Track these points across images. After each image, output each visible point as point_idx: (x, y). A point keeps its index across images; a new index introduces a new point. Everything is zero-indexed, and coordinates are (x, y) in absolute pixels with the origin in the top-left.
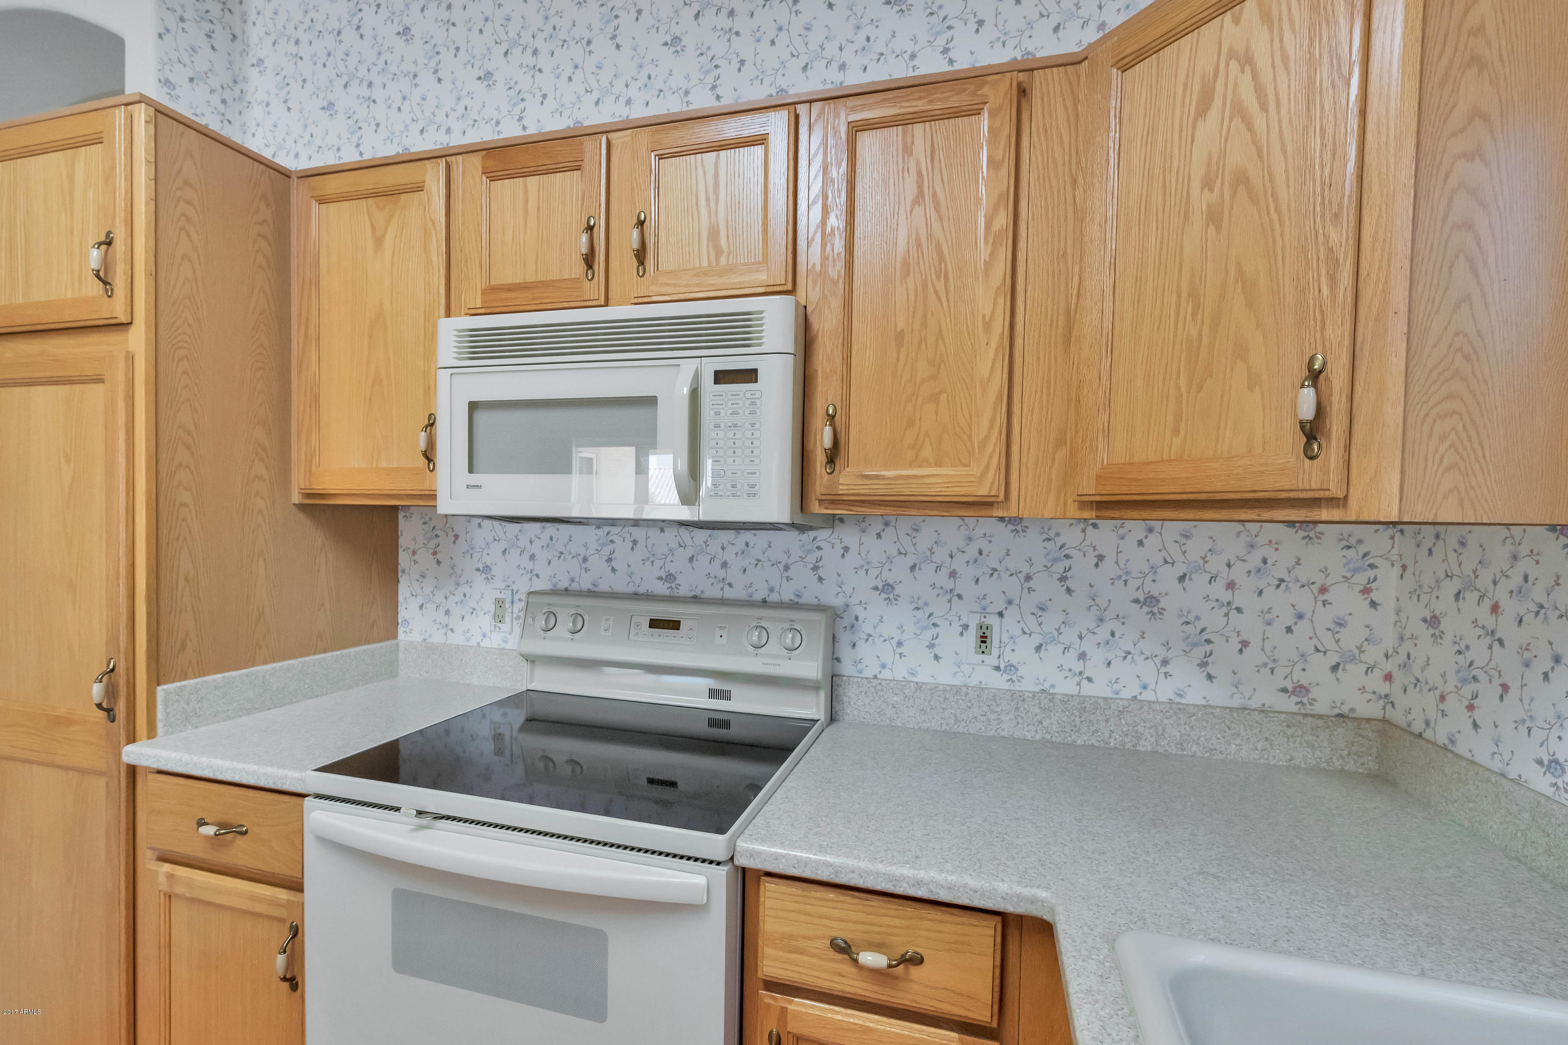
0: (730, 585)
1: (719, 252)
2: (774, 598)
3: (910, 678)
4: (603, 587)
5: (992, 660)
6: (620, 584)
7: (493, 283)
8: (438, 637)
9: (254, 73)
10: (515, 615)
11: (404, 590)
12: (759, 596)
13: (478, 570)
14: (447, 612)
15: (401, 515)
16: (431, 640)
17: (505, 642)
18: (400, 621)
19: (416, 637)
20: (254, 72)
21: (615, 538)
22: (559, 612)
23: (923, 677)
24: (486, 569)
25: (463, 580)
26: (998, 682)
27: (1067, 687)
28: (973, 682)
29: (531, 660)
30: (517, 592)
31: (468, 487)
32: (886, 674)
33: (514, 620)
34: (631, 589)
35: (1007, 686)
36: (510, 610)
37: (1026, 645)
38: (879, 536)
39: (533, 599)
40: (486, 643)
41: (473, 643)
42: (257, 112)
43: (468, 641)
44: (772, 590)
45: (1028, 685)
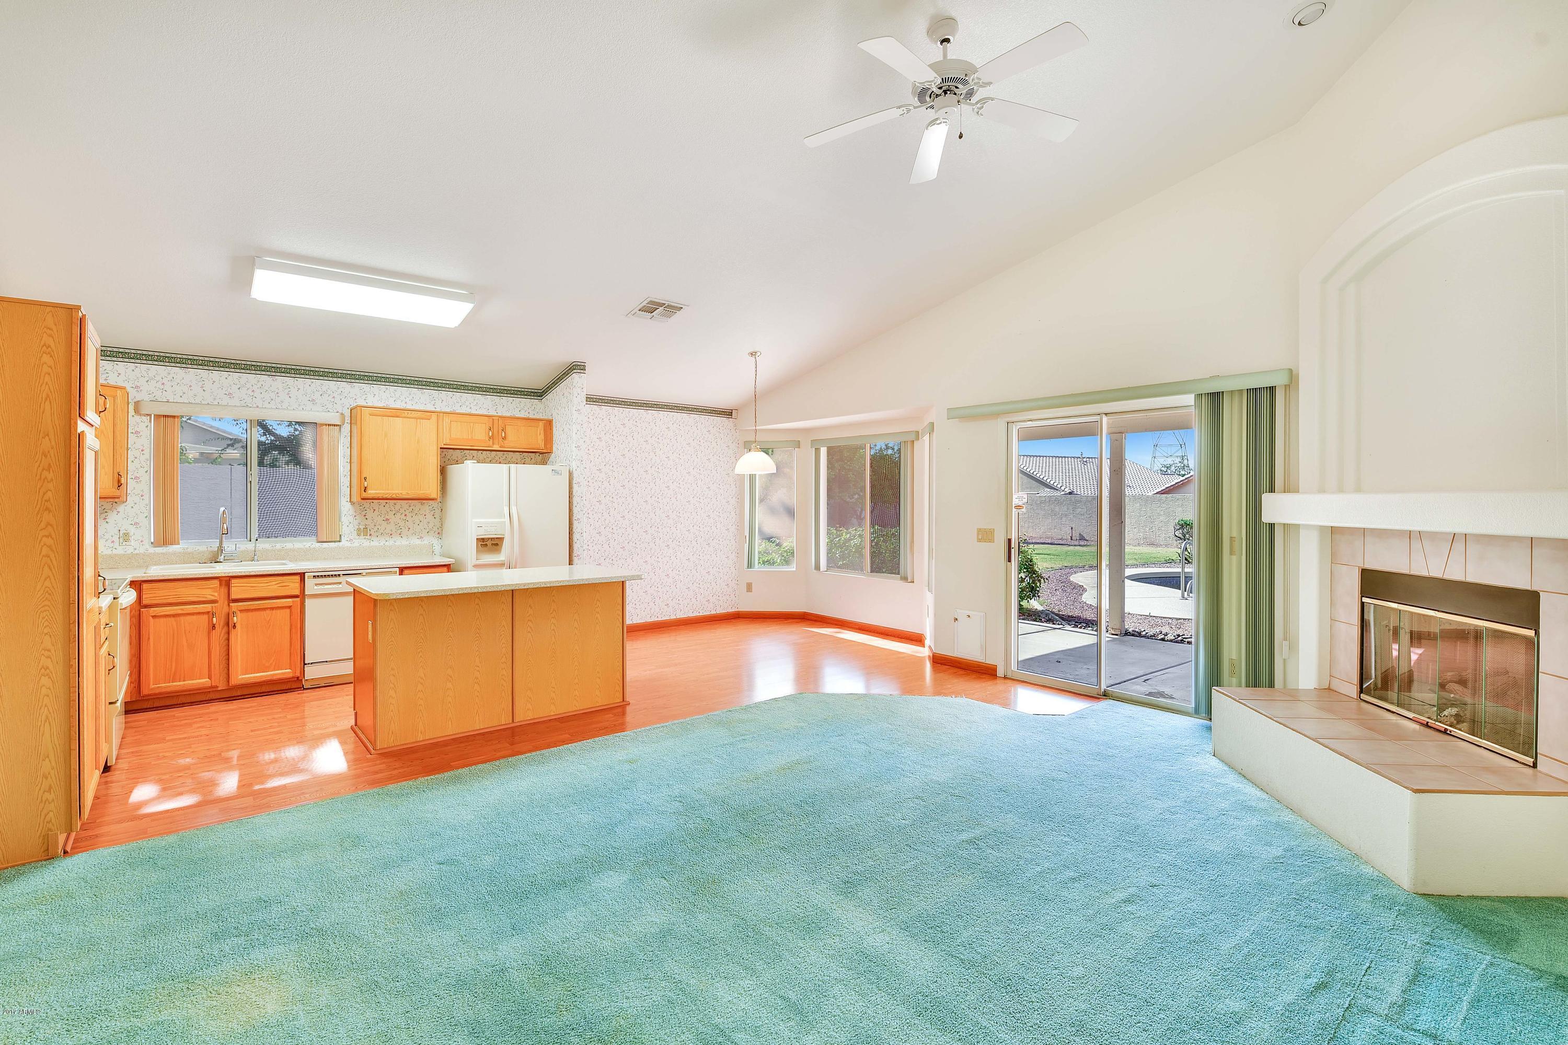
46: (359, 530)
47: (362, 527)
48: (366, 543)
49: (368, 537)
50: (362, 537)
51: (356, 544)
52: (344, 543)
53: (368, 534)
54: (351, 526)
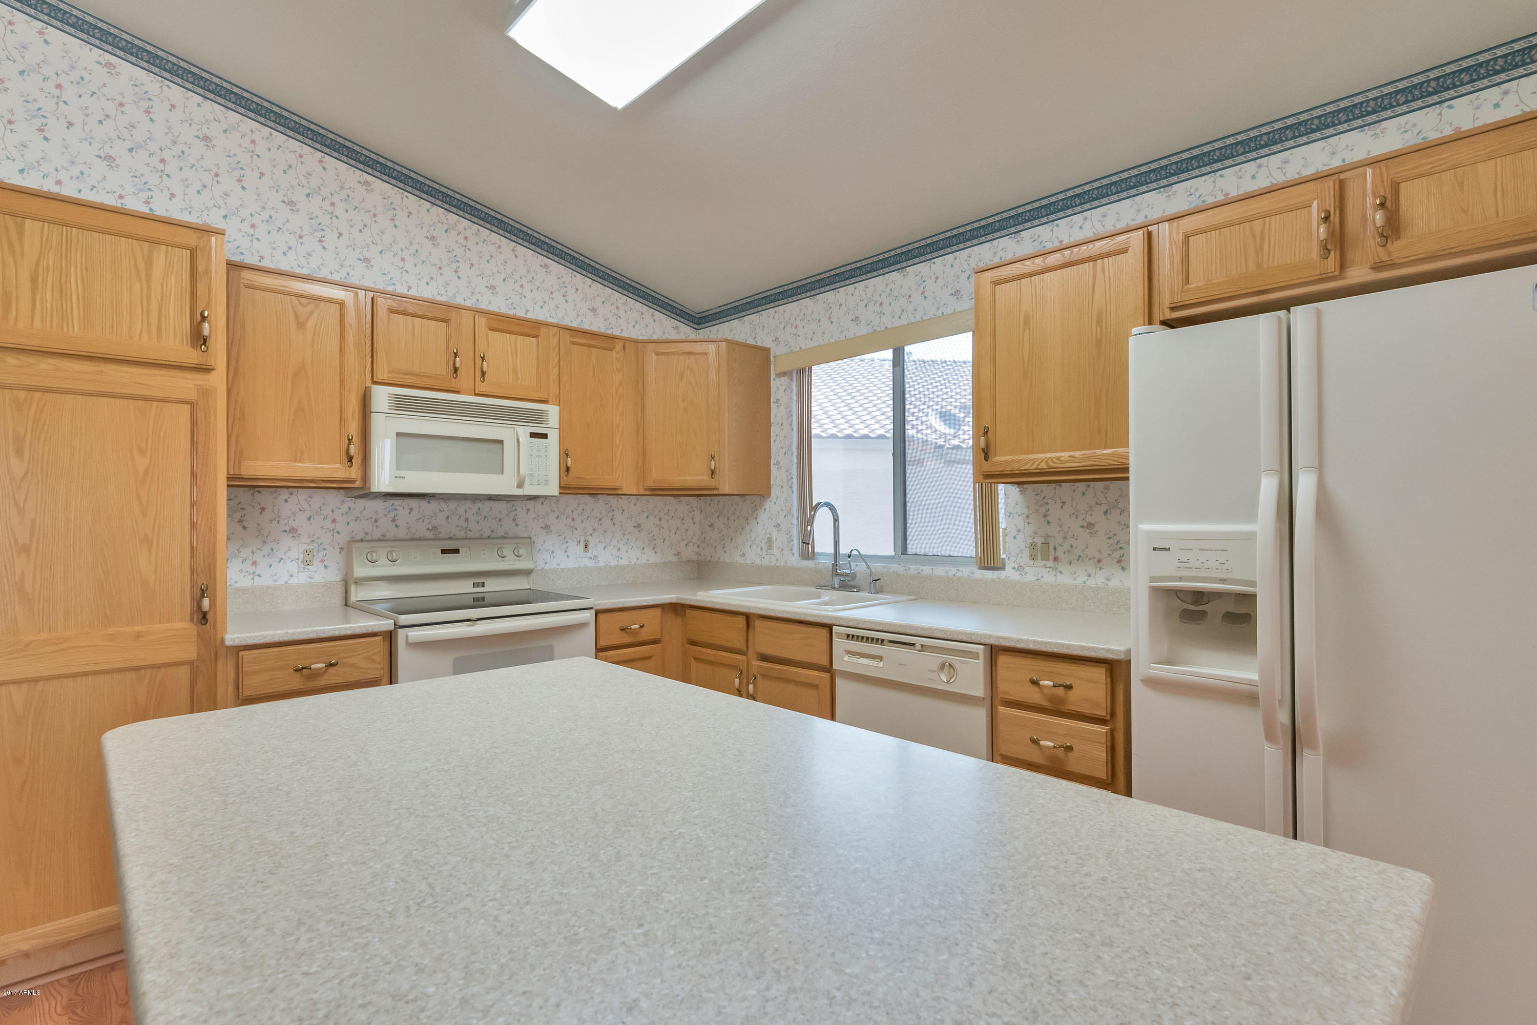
0: (470, 530)
1: (518, 379)
2: (494, 535)
3: (557, 567)
4: (388, 536)
5: (589, 555)
7: (392, 366)
8: (244, 582)
10: (319, 560)
12: (486, 535)
13: (286, 531)
14: (254, 563)
16: (238, 585)
17: (311, 578)
21: (397, 507)
23: (563, 566)
24: (293, 530)
25: (270, 539)
26: (591, 564)
27: (614, 563)
28: (582, 565)
30: (321, 544)
32: (547, 567)
33: (319, 563)
35: (594, 565)
36: (316, 556)
37: (601, 546)
38: (542, 503)
40: (293, 581)
41: (281, 582)
43: (275, 581)
44: (493, 531)
45: (602, 564)
46: (1033, 546)
47: (1039, 541)
48: (1048, 577)
49: (1050, 563)
50: (1039, 563)
51: (1030, 578)
52: (1009, 573)
53: (1051, 558)
54: (1020, 537)
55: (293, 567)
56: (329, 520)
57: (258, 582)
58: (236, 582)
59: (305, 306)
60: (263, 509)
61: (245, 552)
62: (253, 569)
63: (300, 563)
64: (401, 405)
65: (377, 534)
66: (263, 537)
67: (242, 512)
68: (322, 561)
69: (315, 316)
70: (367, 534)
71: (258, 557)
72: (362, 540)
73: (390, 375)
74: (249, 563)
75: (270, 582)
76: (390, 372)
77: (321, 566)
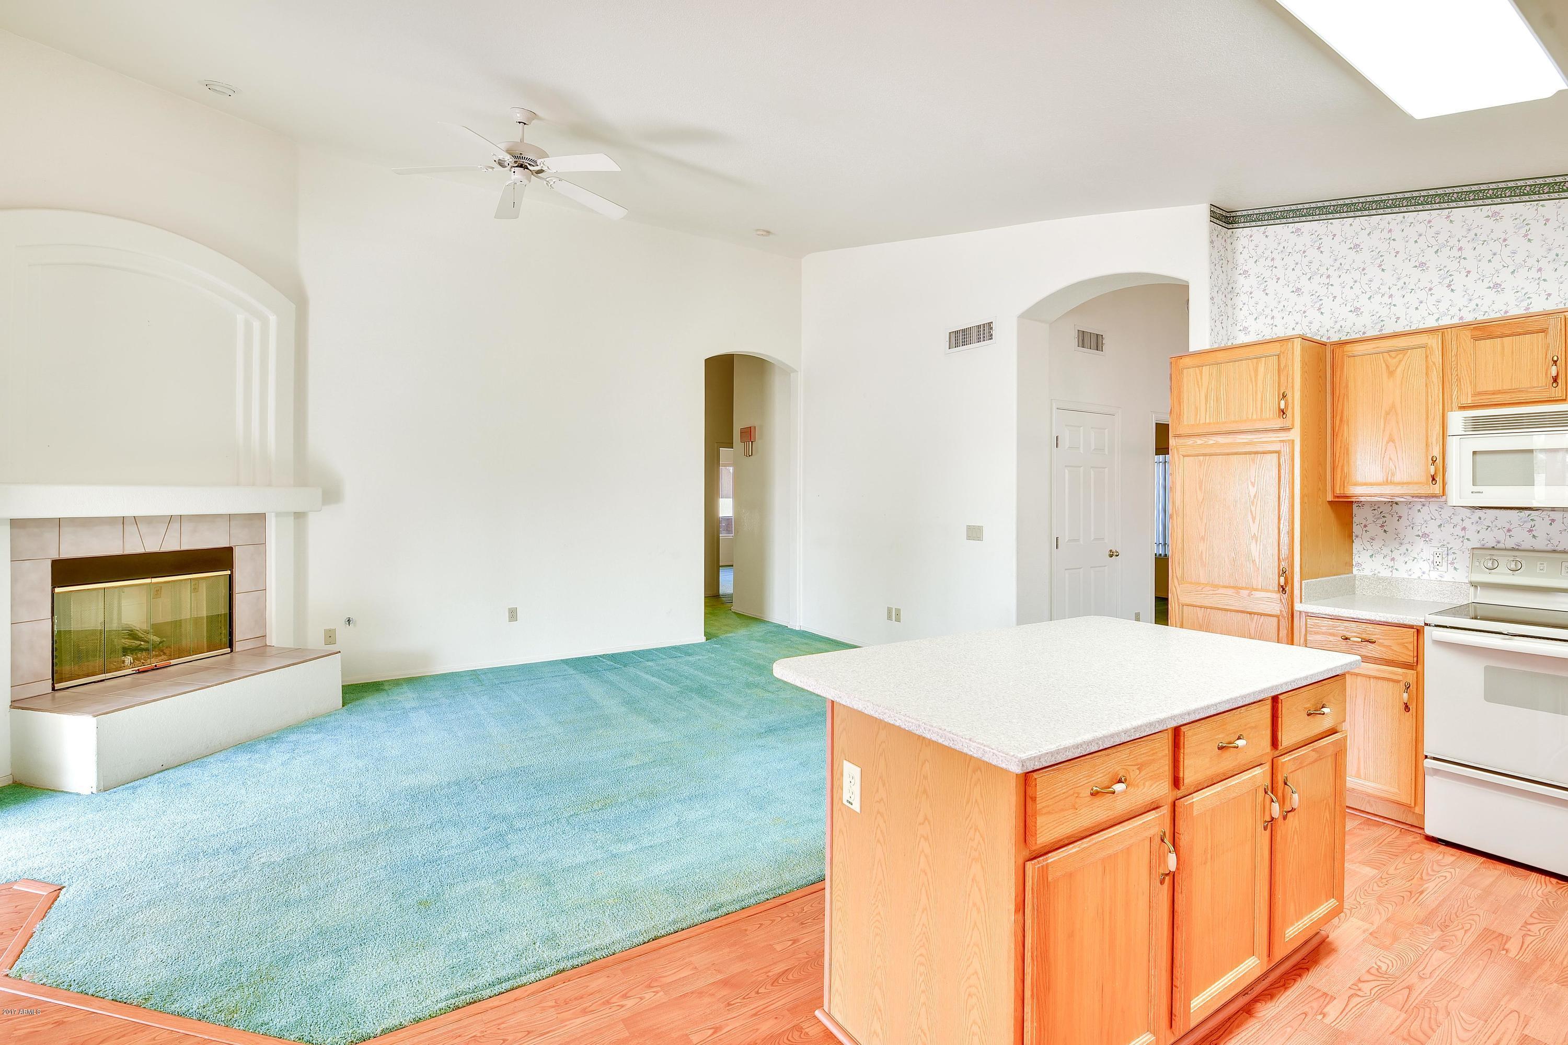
4: (1525, 546)
6: (1540, 544)
7: (1478, 390)
8: (1385, 573)
9: (1241, 280)
10: (1449, 562)
11: (1357, 546)
13: (1419, 536)
14: (1393, 559)
15: (1355, 506)
16: (1380, 575)
17: (1442, 577)
18: (1354, 564)
19: (1367, 572)
20: (1241, 278)
21: (1535, 518)
22: (1500, 559)
24: (1425, 535)
25: (1406, 541)
29: (1475, 585)
30: (1451, 549)
31: (1472, 492)
33: (1449, 565)
34: (1550, 548)
36: (1446, 559)
39: (1476, 552)
40: (1426, 577)
41: (1415, 576)
42: (1244, 298)
43: (1410, 576)
55: (1426, 566)
56: (1459, 528)
57: (1396, 574)
58: (1379, 572)
59: (1394, 358)
60: (1400, 517)
61: (1386, 551)
62: (1391, 564)
63: (1430, 563)
64: (1478, 425)
65: (1510, 543)
66: (1398, 538)
67: (1384, 519)
68: (1452, 563)
69: (1403, 363)
70: (1499, 542)
71: (1396, 554)
72: (1493, 547)
73: (1473, 398)
74: (1388, 558)
75: (1405, 576)
76: (1474, 395)
77: (1451, 568)
